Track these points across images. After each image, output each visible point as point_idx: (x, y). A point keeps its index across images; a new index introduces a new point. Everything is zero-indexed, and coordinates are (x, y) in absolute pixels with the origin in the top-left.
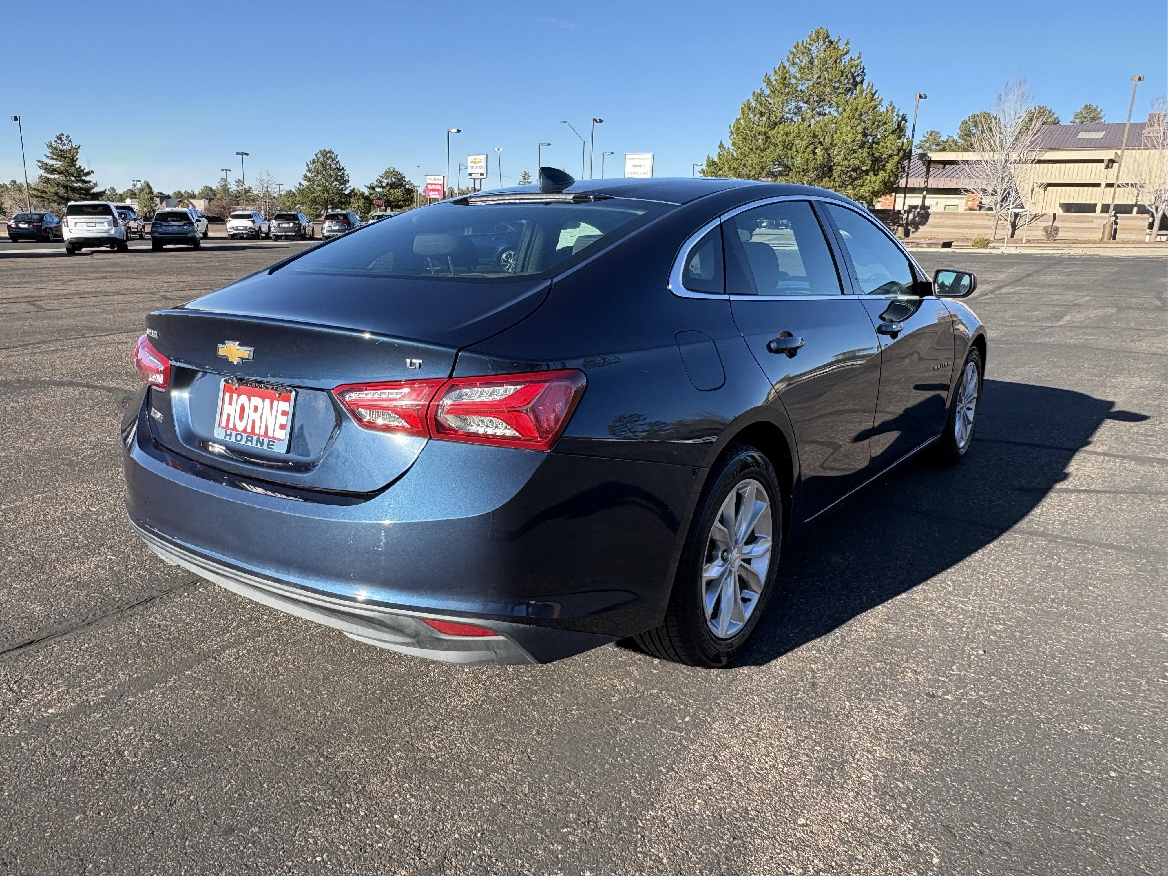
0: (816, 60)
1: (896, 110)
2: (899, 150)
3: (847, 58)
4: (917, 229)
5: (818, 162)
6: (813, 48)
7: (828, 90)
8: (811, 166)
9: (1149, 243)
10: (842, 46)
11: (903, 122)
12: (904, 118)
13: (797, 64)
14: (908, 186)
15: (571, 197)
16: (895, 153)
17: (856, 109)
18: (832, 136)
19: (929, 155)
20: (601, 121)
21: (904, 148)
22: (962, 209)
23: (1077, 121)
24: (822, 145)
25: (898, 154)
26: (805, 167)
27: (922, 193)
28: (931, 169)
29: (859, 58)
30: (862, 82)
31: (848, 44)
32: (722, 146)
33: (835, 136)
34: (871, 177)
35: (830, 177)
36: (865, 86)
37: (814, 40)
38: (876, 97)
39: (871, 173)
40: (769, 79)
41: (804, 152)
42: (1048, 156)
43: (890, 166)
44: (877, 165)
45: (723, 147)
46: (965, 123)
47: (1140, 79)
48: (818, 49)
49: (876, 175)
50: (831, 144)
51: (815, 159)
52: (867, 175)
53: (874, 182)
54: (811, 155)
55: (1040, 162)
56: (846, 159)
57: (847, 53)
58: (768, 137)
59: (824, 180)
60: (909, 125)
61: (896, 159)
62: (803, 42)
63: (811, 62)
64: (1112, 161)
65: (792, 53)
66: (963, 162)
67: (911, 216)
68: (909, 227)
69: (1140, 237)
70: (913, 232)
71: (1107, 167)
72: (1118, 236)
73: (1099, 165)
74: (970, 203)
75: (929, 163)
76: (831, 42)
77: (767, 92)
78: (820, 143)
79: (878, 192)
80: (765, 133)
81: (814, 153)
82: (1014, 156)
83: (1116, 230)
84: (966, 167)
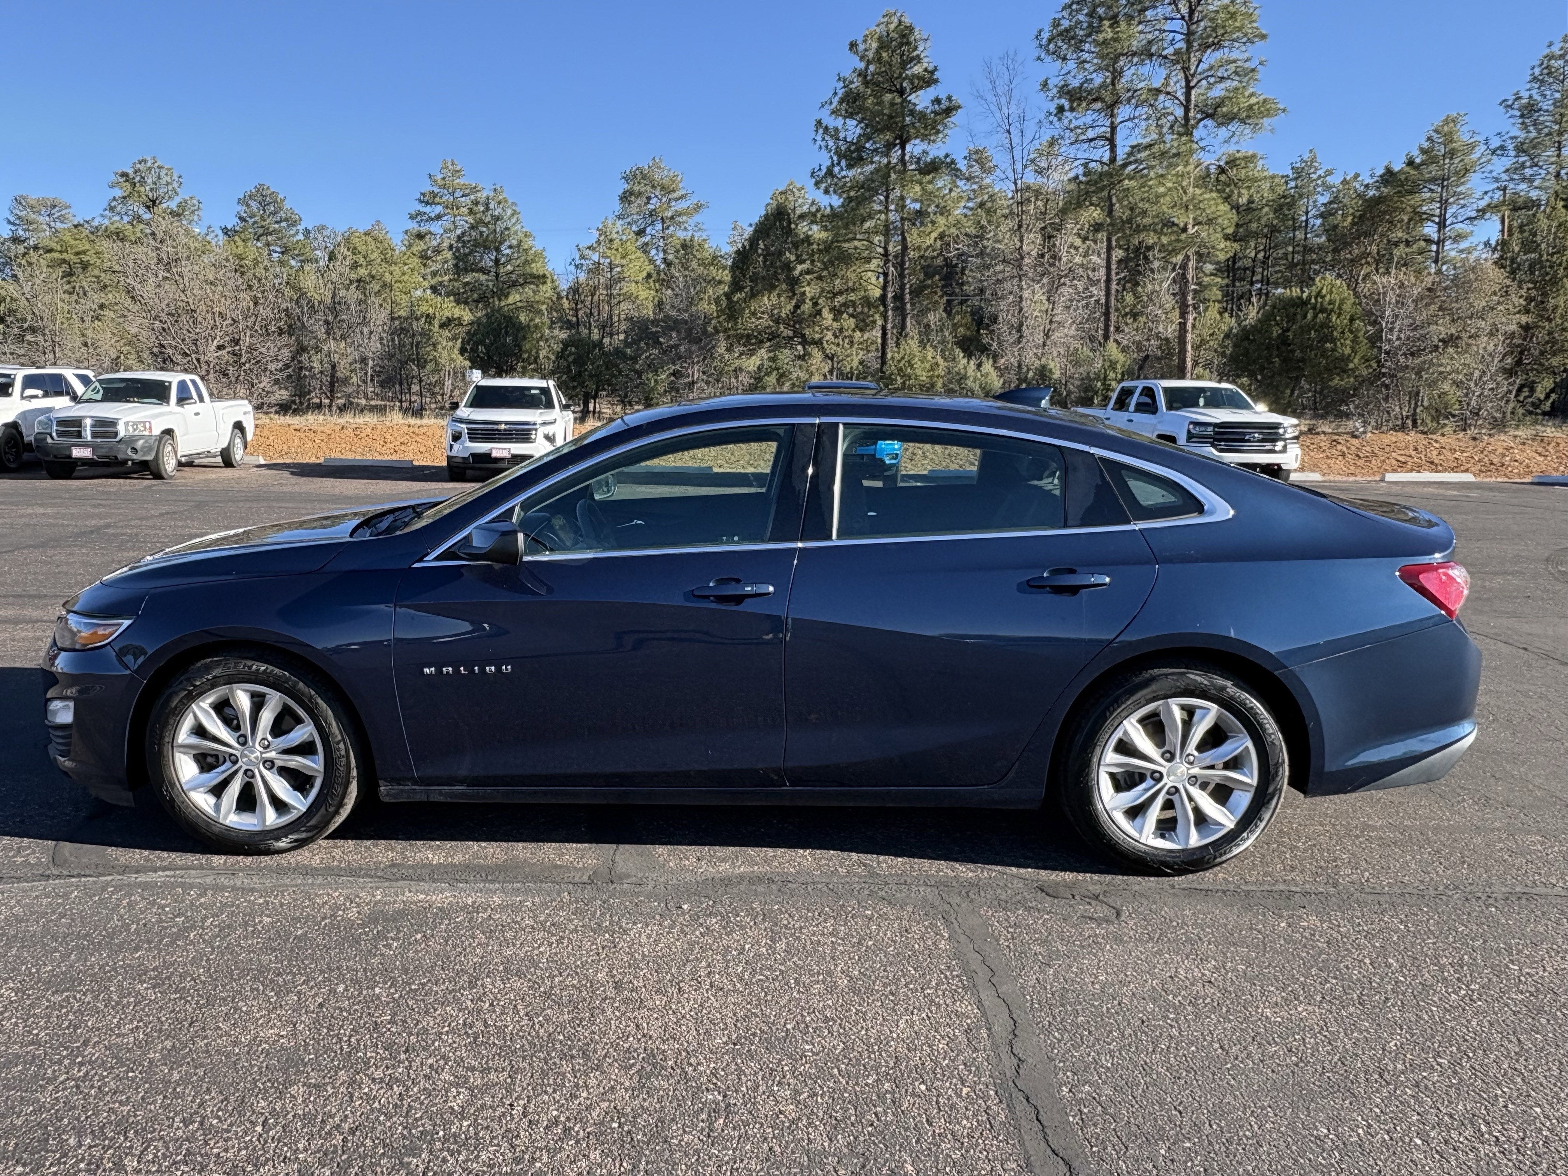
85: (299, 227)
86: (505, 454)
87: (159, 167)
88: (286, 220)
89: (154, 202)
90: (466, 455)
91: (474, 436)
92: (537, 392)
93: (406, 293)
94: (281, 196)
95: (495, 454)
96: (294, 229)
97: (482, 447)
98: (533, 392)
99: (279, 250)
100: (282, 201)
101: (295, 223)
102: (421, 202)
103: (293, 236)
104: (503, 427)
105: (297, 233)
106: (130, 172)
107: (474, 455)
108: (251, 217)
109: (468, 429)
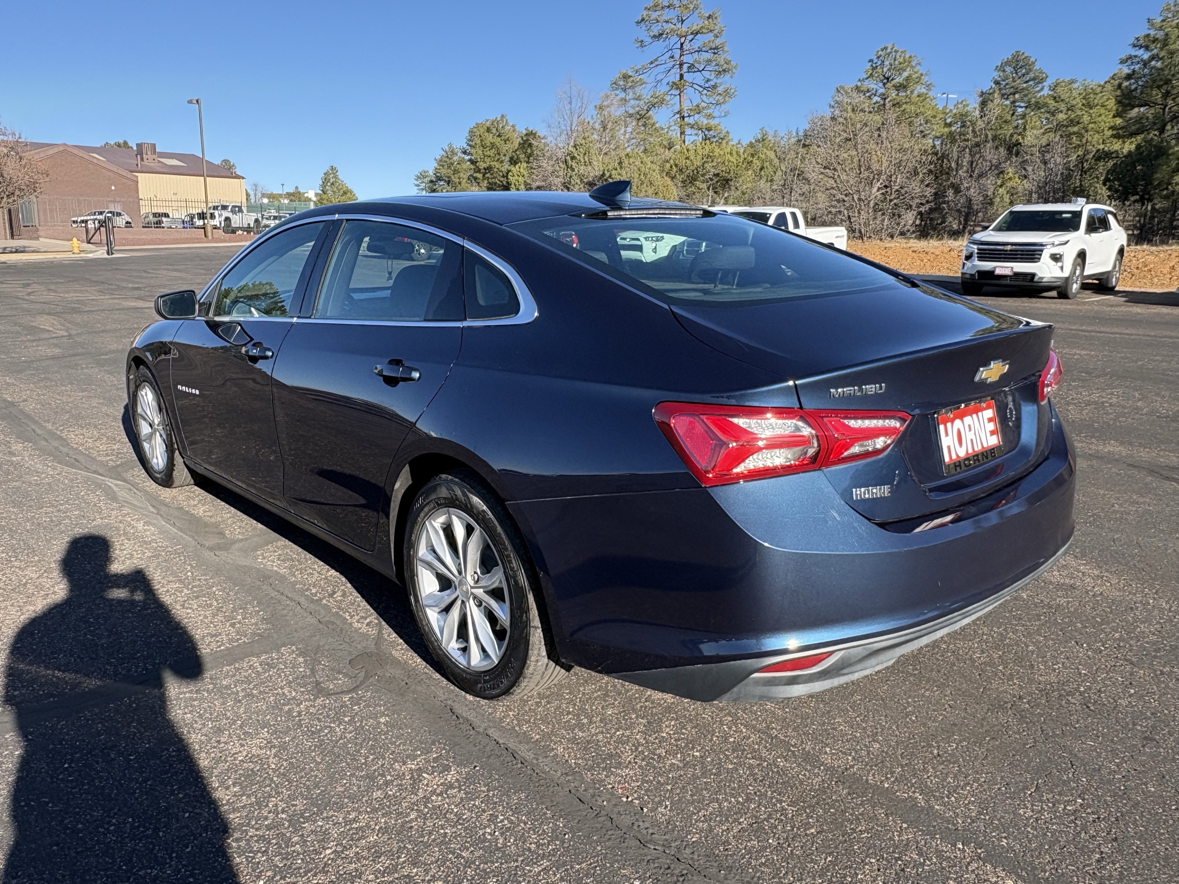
85: (1045, 84)
86: (1008, 272)
87: (896, 51)
88: (1034, 79)
89: (888, 79)
90: (973, 272)
91: (984, 255)
92: (1069, 215)
93: (1098, 132)
94: (1033, 59)
95: (998, 272)
96: (1040, 86)
97: (987, 265)
98: (1064, 215)
99: (1022, 105)
100: (1033, 63)
101: (1042, 81)
102: (1134, 46)
103: (1039, 91)
104: (1009, 248)
105: (1042, 89)
106: (875, 58)
107: (979, 272)
108: (1003, 81)
109: (979, 249)
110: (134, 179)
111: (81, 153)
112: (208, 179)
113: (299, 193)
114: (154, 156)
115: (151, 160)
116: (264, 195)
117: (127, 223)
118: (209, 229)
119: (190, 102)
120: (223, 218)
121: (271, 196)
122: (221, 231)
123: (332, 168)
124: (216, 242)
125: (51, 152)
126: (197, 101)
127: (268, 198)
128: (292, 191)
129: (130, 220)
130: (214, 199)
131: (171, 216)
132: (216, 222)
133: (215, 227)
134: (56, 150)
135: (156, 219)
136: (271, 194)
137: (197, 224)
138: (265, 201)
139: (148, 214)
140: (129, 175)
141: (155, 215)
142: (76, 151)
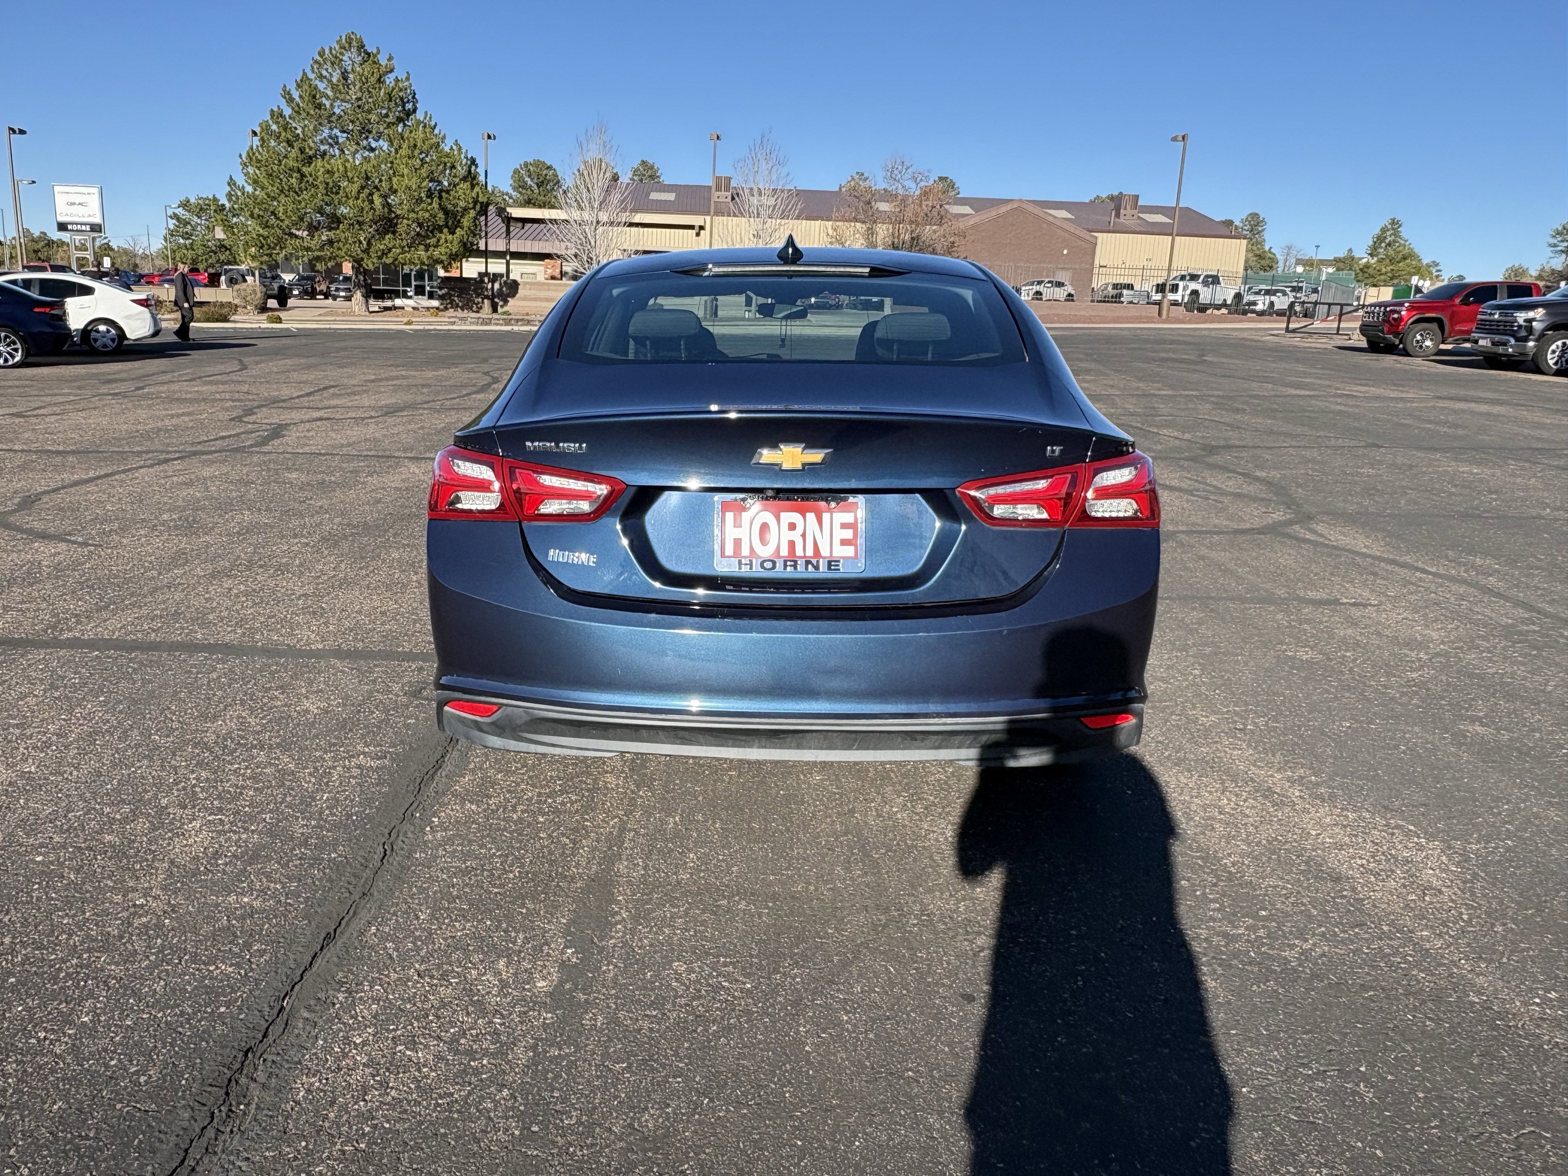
0: (351, 76)
1: (464, 151)
2: (476, 202)
3: (392, 76)
4: (506, 302)
5: (377, 213)
6: (345, 58)
7: (373, 117)
8: (368, 217)
9: (749, 320)
10: (383, 62)
11: (473, 168)
12: (473, 161)
13: (325, 77)
14: (490, 248)
15: (868, 270)
16: (471, 206)
17: (415, 146)
18: (390, 179)
19: (509, 210)
20: (22, 132)
21: (480, 199)
22: (541, 278)
23: (636, 178)
24: (378, 190)
25: (474, 208)
26: (360, 219)
27: (505, 258)
28: (512, 228)
29: (408, 79)
30: (415, 111)
31: (390, 59)
32: (231, 183)
33: (395, 180)
34: (445, 235)
35: (394, 233)
36: (420, 115)
37: (344, 48)
38: (436, 131)
39: (445, 230)
40: (289, 93)
41: (357, 198)
42: (638, 218)
43: (466, 222)
44: (452, 221)
45: (235, 184)
46: (516, 171)
47: (718, 138)
48: (351, 58)
49: (453, 233)
50: (390, 189)
51: (372, 208)
52: (441, 232)
53: (449, 242)
54: (366, 203)
55: (631, 225)
56: (413, 211)
57: (392, 71)
58: (303, 176)
59: (387, 237)
60: (481, 170)
61: (472, 213)
62: (331, 49)
63: (344, 76)
64: (702, 228)
65: (316, 62)
66: (551, 221)
67: (497, 286)
68: (496, 300)
69: (739, 314)
70: (502, 307)
71: (698, 234)
72: (720, 313)
73: (690, 231)
74: (549, 271)
75: (509, 220)
76: (369, 54)
77: (288, 111)
78: (376, 187)
79: (457, 255)
80: (299, 171)
81: (372, 202)
82: (604, 217)
83: (717, 306)
84: (554, 228)
110: (1092, 240)
111: (1037, 210)
112: (1178, 239)
113: (1353, 258)
114: (1134, 212)
115: (1129, 217)
116: (1299, 262)
117: (1070, 295)
118: (1165, 305)
119: (1174, 139)
120: (1188, 292)
121: (1308, 263)
122: (1182, 308)
123: (1393, 222)
124: (1173, 323)
125: (1004, 209)
126: (1183, 138)
127: (1304, 265)
128: (1341, 255)
129: (1073, 292)
130: (1182, 265)
131: (1137, 287)
132: (1178, 297)
133: (1175, 303)
134: (1009, 207)
135: (1116, 292)
136: (1308, 261)
137: (1154, 298)
138: (1300, 269)
139: (1107, 284)
140: (1084, 234)
141: (1115, 286)
142: (1031, 208)
